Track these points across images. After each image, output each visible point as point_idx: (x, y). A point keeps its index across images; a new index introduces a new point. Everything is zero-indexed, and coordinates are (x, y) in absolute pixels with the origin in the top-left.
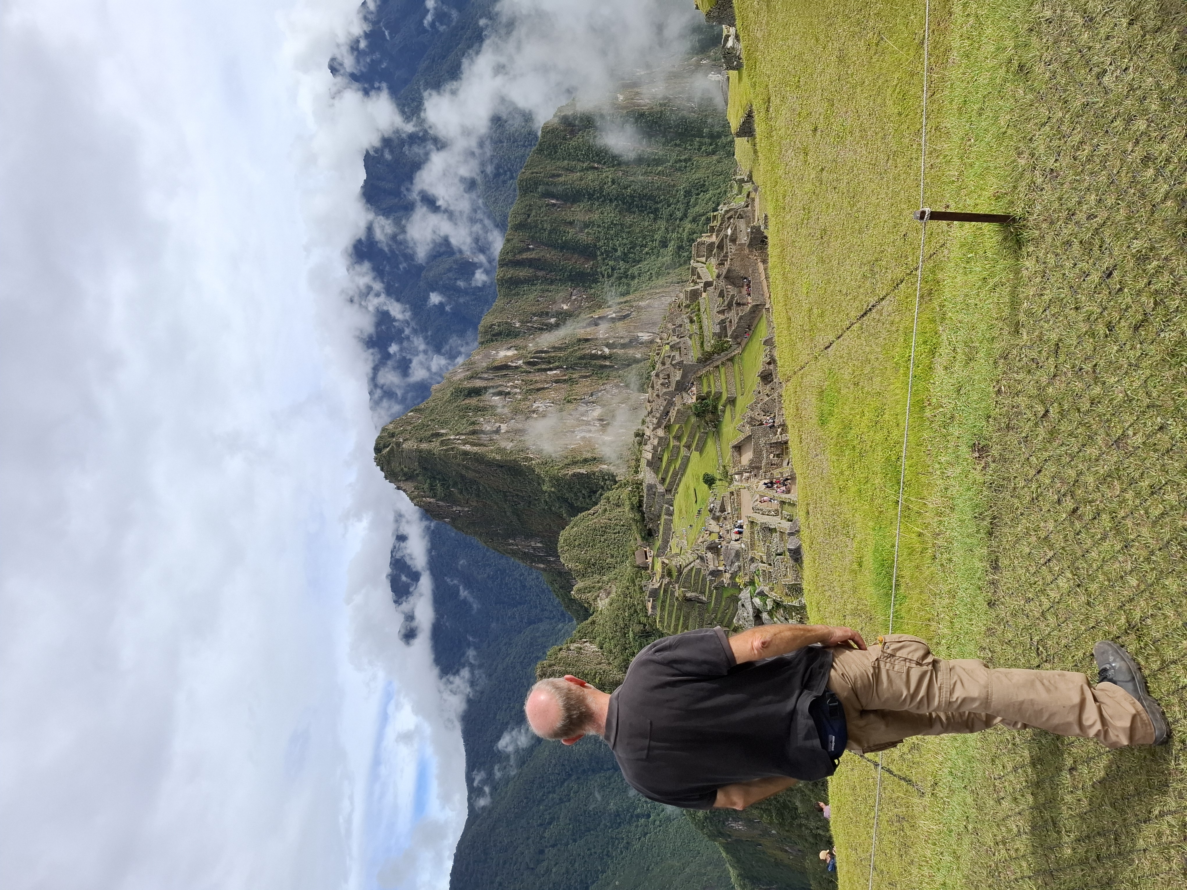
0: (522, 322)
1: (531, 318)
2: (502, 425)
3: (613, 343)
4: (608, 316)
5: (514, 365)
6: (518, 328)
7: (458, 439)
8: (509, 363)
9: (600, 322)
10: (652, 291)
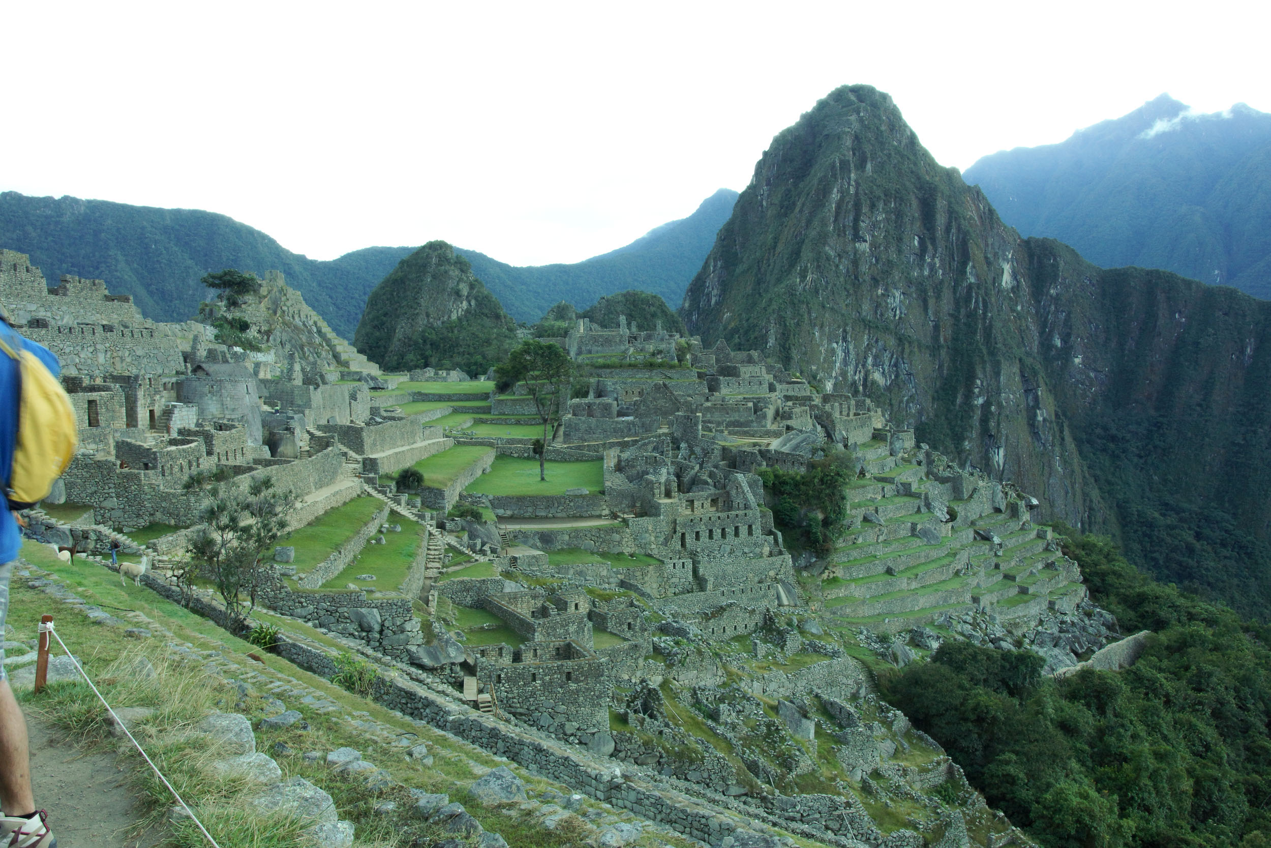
0: (1056, 299)
1: (1063, 311)
2: (867, 245)
3: (992, 413)
4: (1039, 409)
5: (968, 269)
6: (1048, 291)
7: (849, 184)
8: (971, 264)
9: (1030, 398)
10: (1079, 480)
